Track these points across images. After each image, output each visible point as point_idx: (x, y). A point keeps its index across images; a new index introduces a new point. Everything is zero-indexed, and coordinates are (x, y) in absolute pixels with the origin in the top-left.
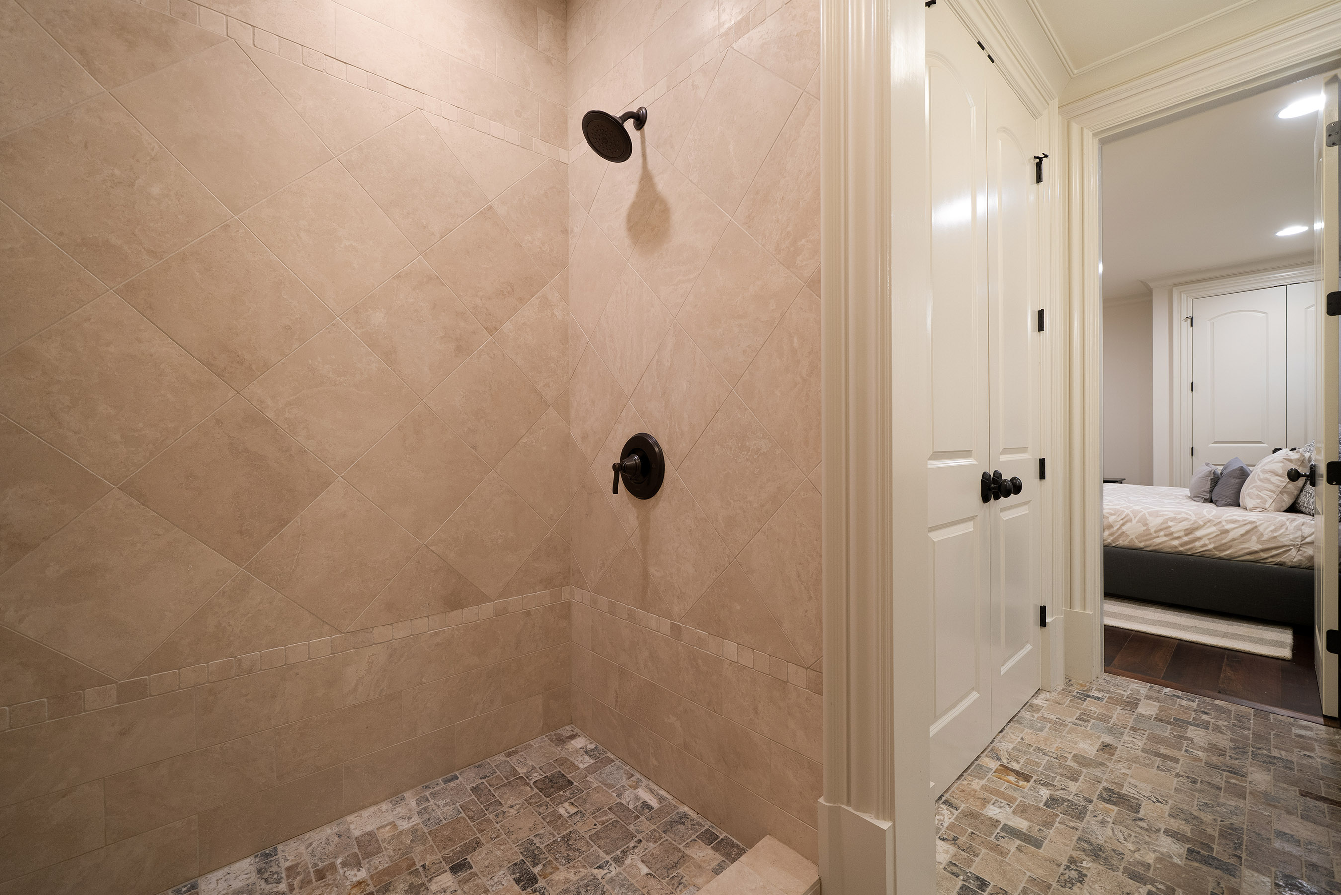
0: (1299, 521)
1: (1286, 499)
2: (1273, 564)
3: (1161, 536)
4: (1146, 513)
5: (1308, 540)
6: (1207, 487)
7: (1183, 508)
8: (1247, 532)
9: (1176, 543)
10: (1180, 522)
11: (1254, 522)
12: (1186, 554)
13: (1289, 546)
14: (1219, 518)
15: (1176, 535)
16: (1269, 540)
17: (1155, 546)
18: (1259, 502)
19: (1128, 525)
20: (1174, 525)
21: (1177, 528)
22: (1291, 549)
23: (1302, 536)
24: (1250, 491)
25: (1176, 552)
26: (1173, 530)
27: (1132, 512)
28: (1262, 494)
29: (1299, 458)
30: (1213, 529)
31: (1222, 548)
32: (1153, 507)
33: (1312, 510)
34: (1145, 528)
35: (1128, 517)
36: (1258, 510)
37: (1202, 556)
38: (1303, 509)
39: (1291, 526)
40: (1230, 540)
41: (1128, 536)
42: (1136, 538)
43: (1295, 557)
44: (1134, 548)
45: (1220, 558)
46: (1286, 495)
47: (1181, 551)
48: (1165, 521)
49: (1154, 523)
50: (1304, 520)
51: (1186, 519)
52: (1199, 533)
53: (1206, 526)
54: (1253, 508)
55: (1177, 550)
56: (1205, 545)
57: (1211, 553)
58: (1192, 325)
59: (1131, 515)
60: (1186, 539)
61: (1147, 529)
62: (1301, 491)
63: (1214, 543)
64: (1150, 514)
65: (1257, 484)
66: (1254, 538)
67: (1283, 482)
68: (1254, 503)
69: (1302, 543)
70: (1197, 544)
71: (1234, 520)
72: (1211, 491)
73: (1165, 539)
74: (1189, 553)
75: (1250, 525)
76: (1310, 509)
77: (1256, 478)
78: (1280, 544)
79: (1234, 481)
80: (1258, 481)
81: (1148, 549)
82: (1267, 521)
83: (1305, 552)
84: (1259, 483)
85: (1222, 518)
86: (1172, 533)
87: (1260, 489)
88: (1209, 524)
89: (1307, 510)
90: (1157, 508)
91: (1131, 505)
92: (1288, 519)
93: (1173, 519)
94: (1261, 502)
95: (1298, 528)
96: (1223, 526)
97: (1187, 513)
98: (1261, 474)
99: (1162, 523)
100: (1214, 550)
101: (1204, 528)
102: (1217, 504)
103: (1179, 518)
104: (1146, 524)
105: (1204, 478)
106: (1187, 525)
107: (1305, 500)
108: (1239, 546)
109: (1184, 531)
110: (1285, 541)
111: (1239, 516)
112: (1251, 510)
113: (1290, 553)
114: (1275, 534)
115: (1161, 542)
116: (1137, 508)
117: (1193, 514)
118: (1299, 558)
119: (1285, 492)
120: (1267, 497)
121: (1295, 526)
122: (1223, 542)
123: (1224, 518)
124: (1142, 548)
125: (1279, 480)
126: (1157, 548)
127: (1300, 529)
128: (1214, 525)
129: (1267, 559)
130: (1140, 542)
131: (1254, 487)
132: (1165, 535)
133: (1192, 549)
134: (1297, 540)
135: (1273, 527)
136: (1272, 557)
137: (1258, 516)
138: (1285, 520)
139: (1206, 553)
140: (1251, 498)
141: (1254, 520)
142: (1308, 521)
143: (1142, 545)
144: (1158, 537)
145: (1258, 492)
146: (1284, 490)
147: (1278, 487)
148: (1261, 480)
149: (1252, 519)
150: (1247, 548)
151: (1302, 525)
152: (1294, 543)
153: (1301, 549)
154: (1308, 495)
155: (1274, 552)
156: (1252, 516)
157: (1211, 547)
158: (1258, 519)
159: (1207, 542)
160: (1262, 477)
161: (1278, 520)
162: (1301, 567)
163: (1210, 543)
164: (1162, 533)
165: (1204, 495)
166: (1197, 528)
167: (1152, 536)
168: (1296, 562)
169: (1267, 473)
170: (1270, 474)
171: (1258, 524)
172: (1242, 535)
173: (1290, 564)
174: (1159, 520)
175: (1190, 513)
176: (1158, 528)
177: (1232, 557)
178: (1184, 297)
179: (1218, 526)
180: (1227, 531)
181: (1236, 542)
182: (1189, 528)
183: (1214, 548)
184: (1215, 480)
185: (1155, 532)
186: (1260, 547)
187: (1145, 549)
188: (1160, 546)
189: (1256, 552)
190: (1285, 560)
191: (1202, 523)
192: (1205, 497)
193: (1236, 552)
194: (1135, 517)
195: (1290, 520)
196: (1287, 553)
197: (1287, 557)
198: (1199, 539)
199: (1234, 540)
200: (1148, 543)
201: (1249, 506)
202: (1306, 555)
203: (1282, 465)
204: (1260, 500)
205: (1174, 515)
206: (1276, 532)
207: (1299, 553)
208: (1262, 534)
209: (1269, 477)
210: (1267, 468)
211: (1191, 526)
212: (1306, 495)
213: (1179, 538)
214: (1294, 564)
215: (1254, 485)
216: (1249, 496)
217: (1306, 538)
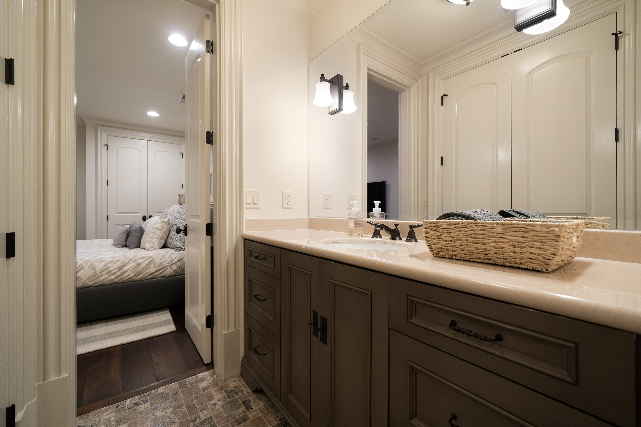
0: (170, 253)
1: (162, 242)
2: (160, 277)
3: (104, 274)
4: (94, 261)
5: (174, 262)
6: (124, 239)
7: (116, 254)
8: (149, 263)
9: (113, 277)
10: (115, 263)
11: (152, 257)
12: (118, 282)
13: (167, 266)
14: (136, 257)
15: (113, 272)
16: (158, 265)
17: (100, 282)
18: (152, 245)
19: (82, 271)
20: (111, 266)
21: (113, 267)
22: (167, 268)
23: (172, 260)
24: (147, 239)
25: (113, 283)
26: (111, 270)
27: (84, 262)
28: (153, 241)
29: (168, 221)
30: (133, 264)
31: (138, 274)
32: (98, 256)
33: (174, 246)
34: (93, 271)
35: (82, 266)
36: (151, 249)
37: (127, 281)
38: (169, 246)
39: (167, 256)
40: (141, 269)
41: (82, 279)
42: (87, 279)
43: (169, 272)
44: (86, 286)
45: (137, 281)
46: (162, 240)
47: (116, 281)
48: (106, 265)
49: (99, 267)
50: (172, 252)
51: (118, 261)
52: (125, 268)
53: (129, 263)
54: (149, 248)
55: (114, 281)
56: (129, 275)
57: (132, 279)
58: (107, 150)
59: (84, 264)
60: (119, 273)
61: (95, 272)
62: (168, 237)
63: (134, 272)
64: (97, 261)
65: (150, 235)
66: (152, 265)
67: (161, 233)
68: (150, 246)
69: (172, 263)
70: (125, 275)
71: (143, 257)
72: (126, 241)
73: (106, 276)
74: (120, 282)
75: (150, 258)
76: (172, 245)
77: (150, 232)
78: (163, 266)
79: (138, 234)
80: (151, 234)
81: (95, 285)
82: (157, 255)
83: (173, 268)
84: (151, 235)
85: (137, 257)
86: (111, 271)
87: (152, 238)
88: (131, 262)
89: (171, 247)
90: (101, 257)
91: (83, 257)
92: (166, 253)
93: (111, 262)
94: (153, 245)
95: (170, 257)
96: (138, 261)
97: (118, 257)
98: (152, 230)
99: (104, 266)
100: (134, 277)
101: (128, 265)
102: (129, 248)
103: (115, 261)
104: (94, 269)
105: (122, 234)
106: (119, 265)
107: (170, 241)
108: (146, 271)
109: (118, 269)
110: (165, 264)
111: (145, 255)
112: (148, 250)
113: (167, 270)
114: (161, 261)
115: (105, 278)
116: (87, 258)
117: (122, 257)
118: (171, 271)
119: (162, 238)
120: (155, 241)
121: (169, 256)
122: (138, 271)
123: (138, 256)
124: (92, 285)
125: (160, 232)
126: (101, 283)
127: (171, 257)
128: (134, 262)
129: (158, 275)
130: (90, 282)
131: (149, 237)
132: (106, 274)
133: (122, 278)
134: (170, 263)
135: (160, 258)
136: (160, 274)
137: (153, 253)
138: (165, 253)
139: (130, 279)
140: (148, 243)
141: (152, 255)
142: (173, 252)
143: (91, 283)
144: (102, 276)
145: (151, 240)
146: (162, 237)
147: (159, 236)
148: (152, 233)
149: (151, 255)
150: (150, 272)
151: (172, 254)
152: (168, 264)
153: (171, 267)
154: (171, 239)
155: (161, 271)
156: (151, 253)
157: (132, 275)
158: (154, 254)
159: (130, 273)
160: (152, 231)
161: (162, 253)
162: (171, 276)
163: (132, 273)
164: (104, 272)
165: (122, 244)
166: (124, 266)
167: (98, 276)
168: (170, 274)
169: (155, 229)
170: (156, 229)
171: (154, 257)
172: (147, 265)
173: (167, 276)
174: (103, 264)
175: (120, 256)
176: (103, 269)
177: (142, 278)
178: (103, 134)
179: (135, 262)
180: (139, 264)
181: (144, 269)
182: (120, 266)
183: (134, 275)
184: (128, 234)
185: (100, 272)
186: (155, 270)
187: (93, 286)
188: (103, 282)
189: (153, 273)
190: (165, 274)
191: (127, 262)
192: (123, 244)
193: (144, 275)
194: (86, 265)
195: (167, 252)
196: (166, 271)
197: (166, 272)
198: (126, 272)
199: (143, 268)
200: (95, 281)
201: (147, 247)
202: (173, 269)
203: (161, 224)
204: (152, 244)
205: (111, 260)
206: (161, 260)
207: (171, 269)
208: (156, 263)
209: (155, 231)
210: (154, 226)
211: (122, 264)
212: (170, 239)
213: (114, 273)
214: (169, 275)
215: (149, 236)
216: (147, 242)
217: (173, 261)
